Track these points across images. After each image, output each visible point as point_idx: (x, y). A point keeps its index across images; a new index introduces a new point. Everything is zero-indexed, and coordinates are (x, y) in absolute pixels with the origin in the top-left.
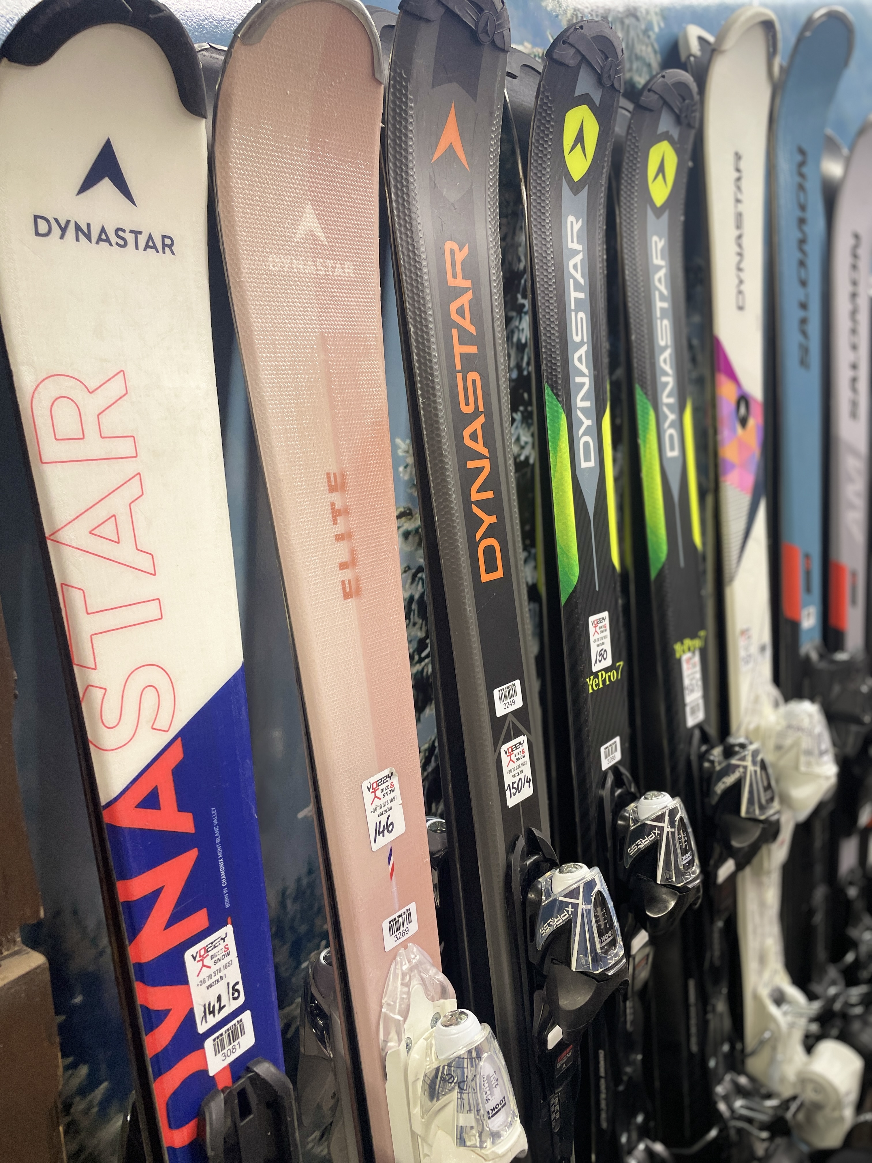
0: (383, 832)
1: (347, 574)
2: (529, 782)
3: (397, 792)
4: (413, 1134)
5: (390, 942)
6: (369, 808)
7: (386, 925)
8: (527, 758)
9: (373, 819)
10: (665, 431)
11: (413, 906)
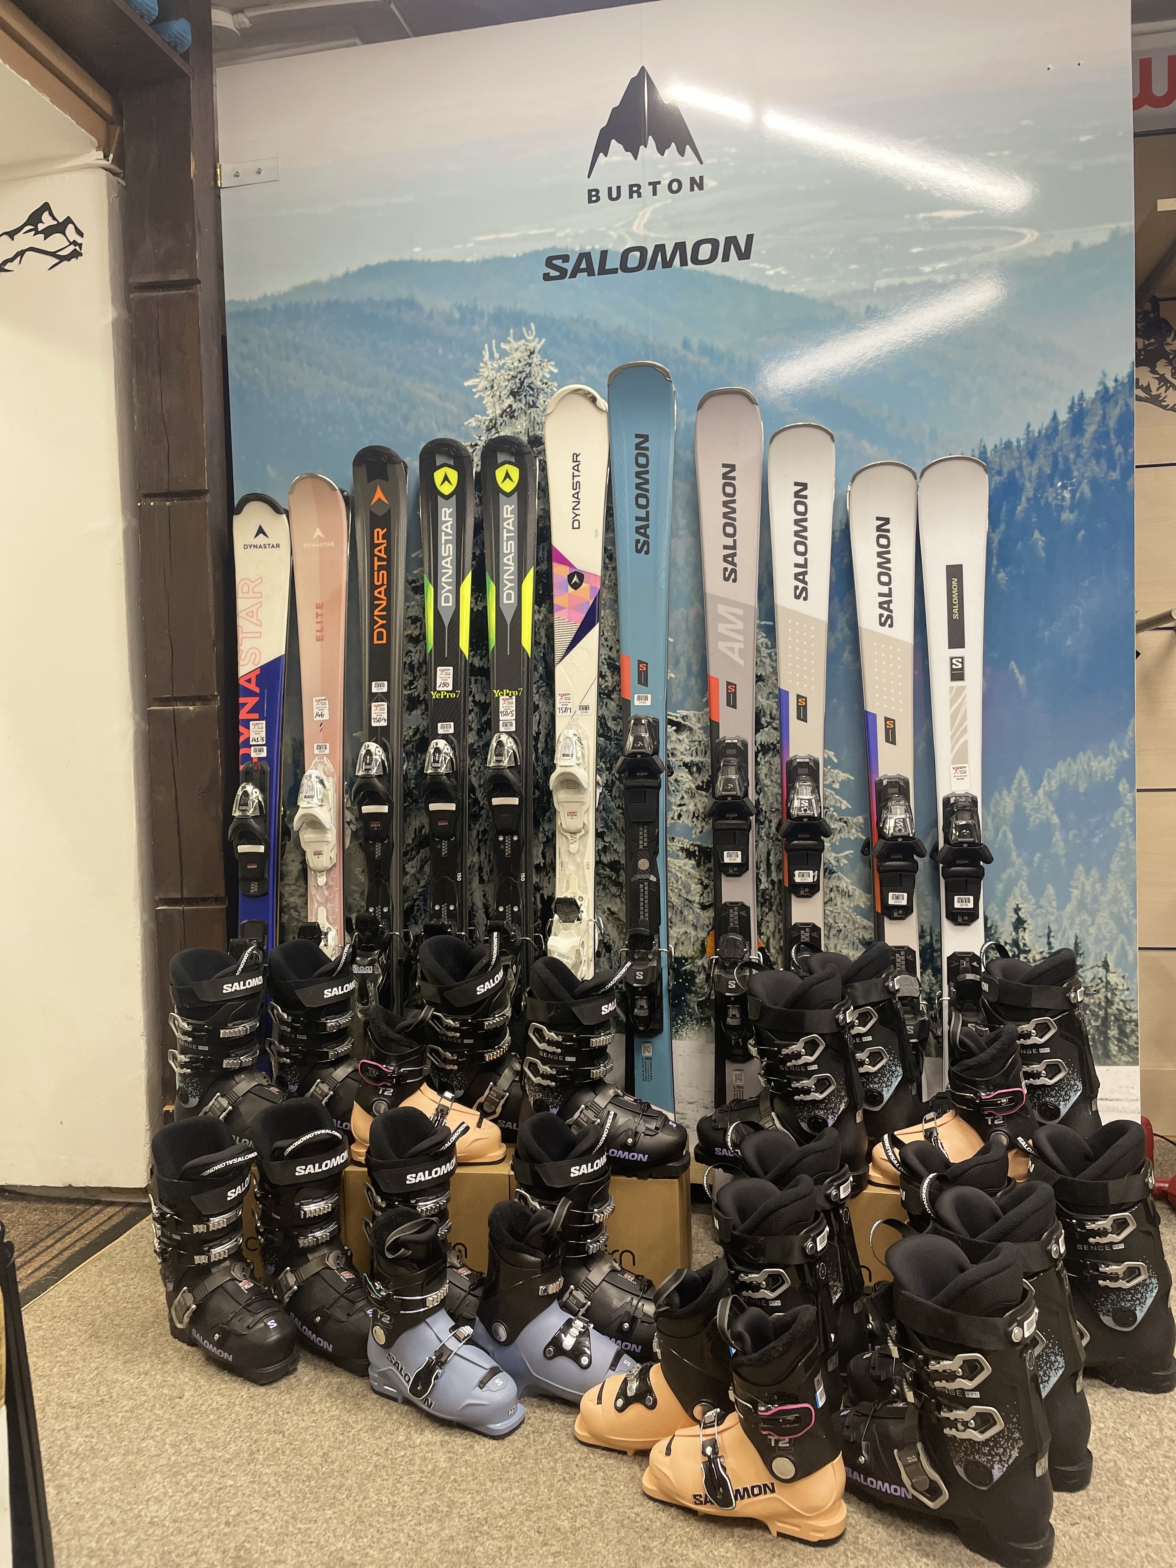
0: (319, 716)
1: (319, 634)
2: (386, 720)
3: (327, 705)
5: (316, 752)
6: (315, 706)
7: (315, 745)
8: (385, 711)
9: (315, 711)
11: (328, 745)
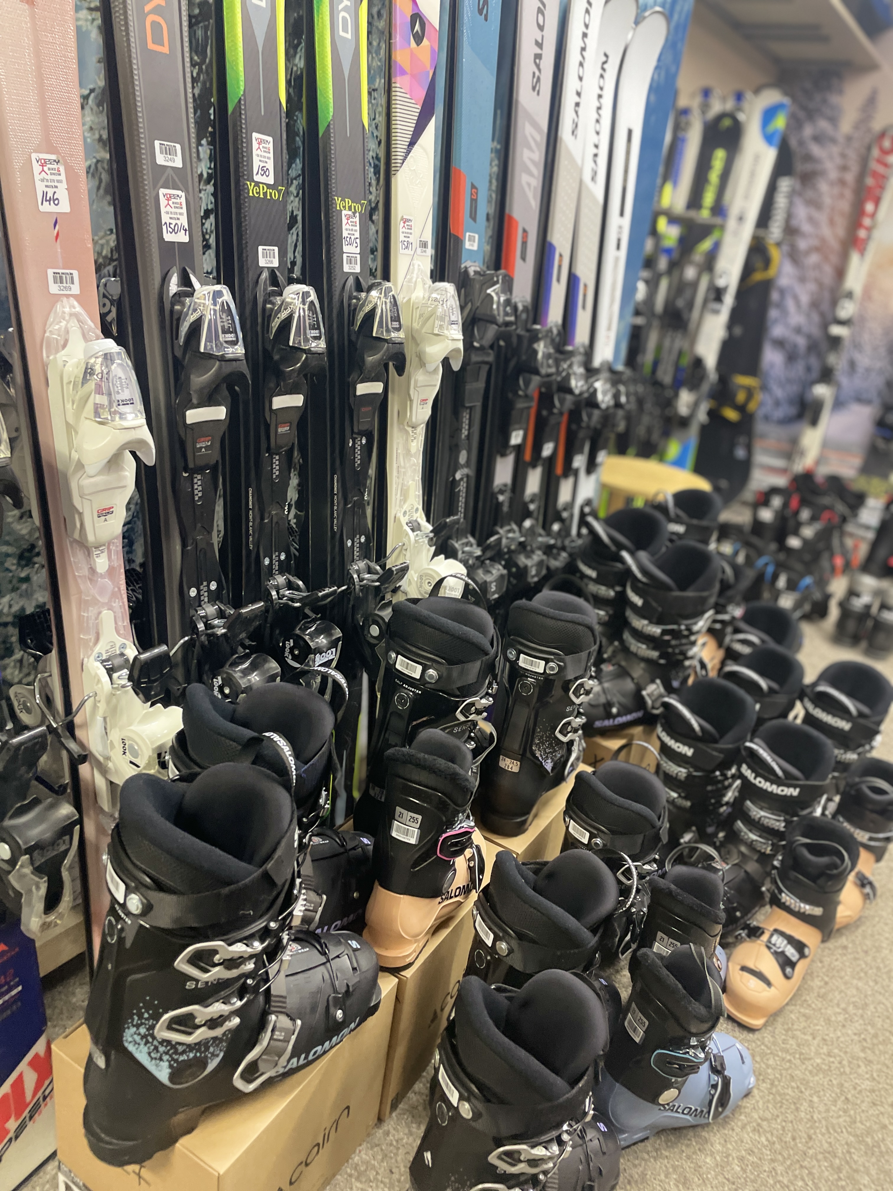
0: (50, 201)
2: (186, 230)
3: (63, 177)
4: (67, 424)
5: (54, 288)
6: (37, 177)
7: (50, 272)
8: (184, 210)
9: (40, 188)
10: (339, 12)
11: (75, 273)
